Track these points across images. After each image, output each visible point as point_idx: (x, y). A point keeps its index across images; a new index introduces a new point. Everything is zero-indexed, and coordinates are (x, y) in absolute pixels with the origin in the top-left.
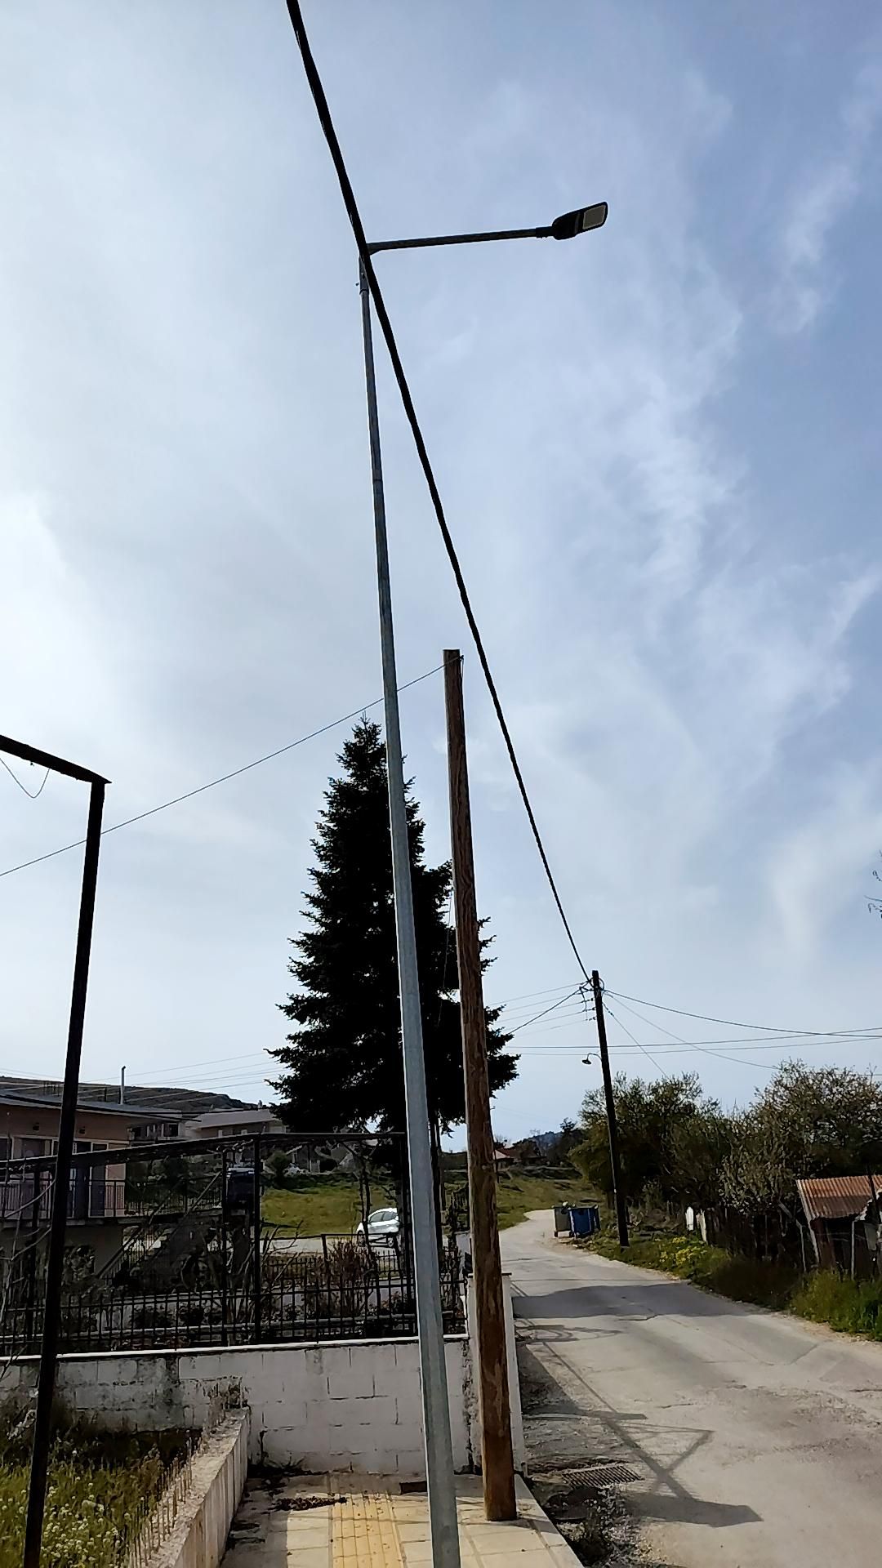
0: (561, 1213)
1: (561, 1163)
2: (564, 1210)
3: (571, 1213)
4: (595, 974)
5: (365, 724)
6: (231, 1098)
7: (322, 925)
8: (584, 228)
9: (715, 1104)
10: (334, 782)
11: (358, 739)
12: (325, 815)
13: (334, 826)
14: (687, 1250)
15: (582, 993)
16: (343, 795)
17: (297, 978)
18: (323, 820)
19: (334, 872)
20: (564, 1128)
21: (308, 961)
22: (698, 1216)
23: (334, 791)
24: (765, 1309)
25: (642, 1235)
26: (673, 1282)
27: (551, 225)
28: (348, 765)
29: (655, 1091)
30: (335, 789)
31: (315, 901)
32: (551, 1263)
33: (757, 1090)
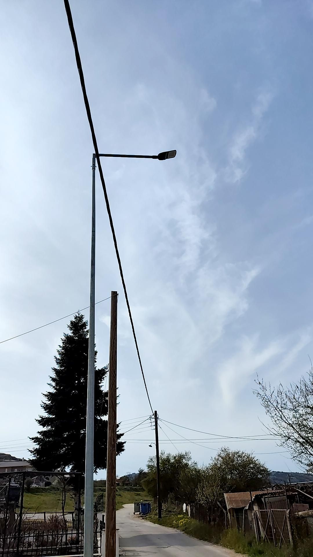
0: (137, 505)
1: (138, 485)
2: (138, 504)
3: (140, 505)
4: (156, 412)
5: (79, 314)
6: (12, 456)
7: (55, 389)
8: (169, 157)
9: (196, 463)
10: (66, 335)
11: (75, 320)
12: (60, 347)
13: (64, 351)
14: (183, 520)
15: (150, 419)
16: (68, 340)
17: (44, 409)
18: (60, 349)
19: (62, 369)
20: (139, 471)
21: (48, 403)
22: (187, 507)
23: (65, 338)
24: (211, 543)
25: (166, 514)
26: (177, 533)
27: (157, 155)
28: (71, 329)
29: (175, 457)
30: (65, 337)
31: (53, 380)
32: (132, 525)
33: (212, 458)
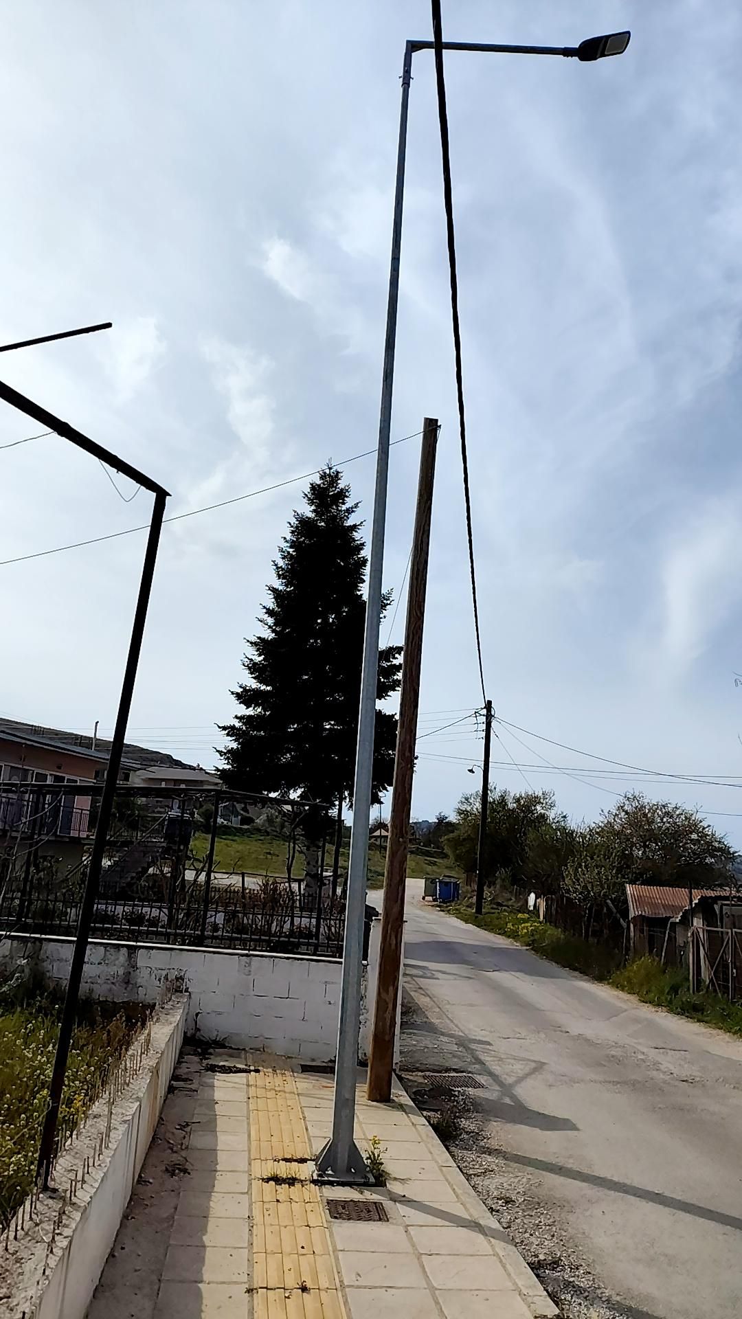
0: (430, 883)
1: (432, 845)
2: (433, 881)
3: (438, 884)
4: (490, 703)
5: (330, 469)
6: (174, 758)
7: (273, 631)
8: (606, 53)
9: (565, 817)
10: (298, 514)
11: (322, 481)
12: (287, 541)
13: (293, 551)
14: (529, 924)
15: (476, 716)
16: (304, 527)
17: (248, 671)
18: (285, 545)
19: (288, 589)
20: (438, 819)
21: (259, 659)
22: (538, 900)
23: (297, 522)
24: (587, 977)
25: (492, 908)
26: (515, 947)
27: (577, 47)
28: (311, 502)
29: (518, 801)
30: (297, 521)
31: (270, 612)
32: (419, 919)
33: (602, 811)
